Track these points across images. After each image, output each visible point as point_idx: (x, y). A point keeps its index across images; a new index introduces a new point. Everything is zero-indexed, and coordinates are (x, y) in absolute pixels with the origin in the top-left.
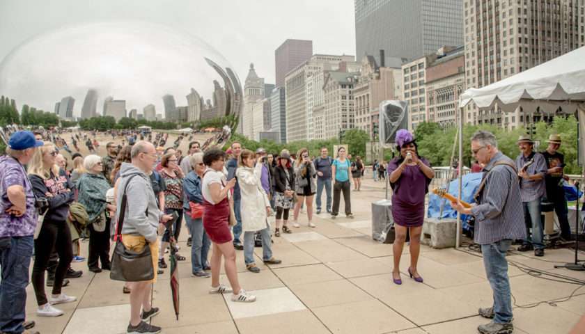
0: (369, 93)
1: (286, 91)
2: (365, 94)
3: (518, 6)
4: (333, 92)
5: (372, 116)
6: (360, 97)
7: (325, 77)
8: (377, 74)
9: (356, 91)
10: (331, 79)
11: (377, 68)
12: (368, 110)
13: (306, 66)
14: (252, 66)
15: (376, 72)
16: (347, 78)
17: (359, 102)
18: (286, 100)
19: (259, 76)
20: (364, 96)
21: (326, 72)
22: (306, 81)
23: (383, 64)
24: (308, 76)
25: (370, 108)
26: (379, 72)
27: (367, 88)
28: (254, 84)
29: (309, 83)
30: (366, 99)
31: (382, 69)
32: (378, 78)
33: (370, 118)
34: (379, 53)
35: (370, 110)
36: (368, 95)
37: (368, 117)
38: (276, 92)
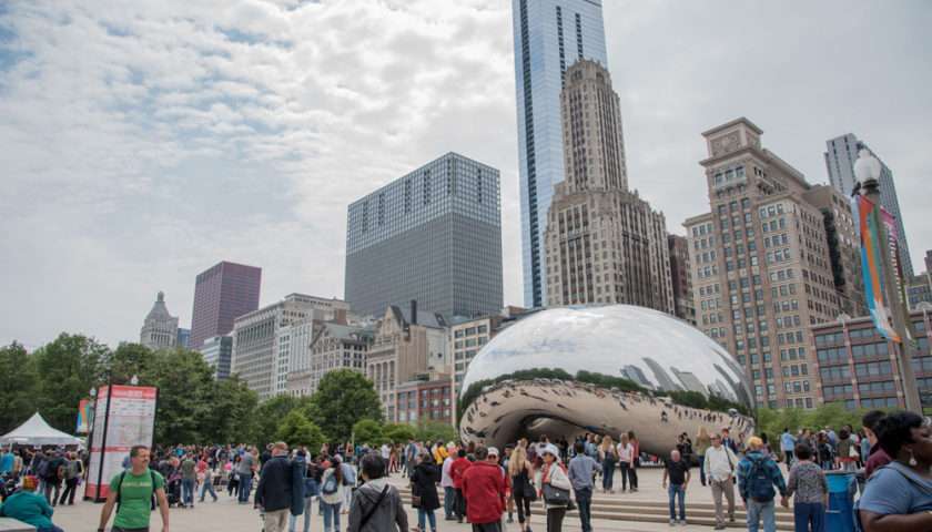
0: (395, 360)
1: (234, 345)
2: (388, 361)
3: (614, 271)
4: (329, 353)
5: (399, 394)
6: (378, 365)
7: (314, 331)
8: (406, 334)
9: (371, 356)
10: (327, 334)
11: (406, 325)
12: (392, 384)
13: (278, 309)
14: (161, 296)
15: (405, 331)
16: (351, 335)
17: (375, 371)
18: (233, 359)
19: (173, 314)
20: (385, 364)
21: (316, 322)
22: (276, 332)
23: (414, 321)
24: (282, 325)
25: (396, 382)
26: (408, 331)
27: (391, 352)
28: (161, 326)
29: (282, 336)
30: (389, 369)
31: (412, 327)
32: (408, 339)
33: (395, 396)
34: (410, 304)
35: (396, 385)
36: (392, 363)
37: (392, 395)
38: (210, 345)
